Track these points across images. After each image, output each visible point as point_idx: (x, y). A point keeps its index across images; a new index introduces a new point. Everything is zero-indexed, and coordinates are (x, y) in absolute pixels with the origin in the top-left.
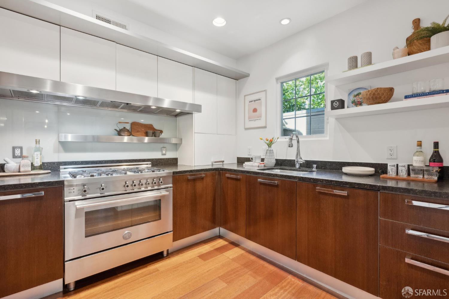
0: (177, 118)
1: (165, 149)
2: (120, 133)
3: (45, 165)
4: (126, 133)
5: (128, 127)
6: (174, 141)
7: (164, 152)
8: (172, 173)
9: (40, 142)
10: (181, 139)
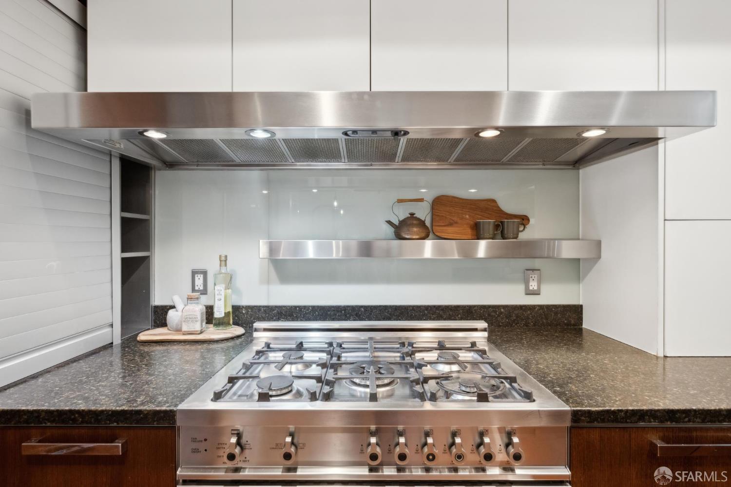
0: (581, 171)
1: (535, 276)
2: (400, 230)
3: (244, 312)
4: (415, 229)
5: (423, 213)
6: (568, 250)
7: (533, 285)
8: (569, 417)
9: (227, 261)
10: (599, 243)
